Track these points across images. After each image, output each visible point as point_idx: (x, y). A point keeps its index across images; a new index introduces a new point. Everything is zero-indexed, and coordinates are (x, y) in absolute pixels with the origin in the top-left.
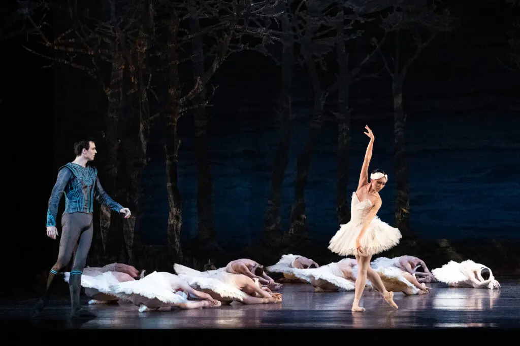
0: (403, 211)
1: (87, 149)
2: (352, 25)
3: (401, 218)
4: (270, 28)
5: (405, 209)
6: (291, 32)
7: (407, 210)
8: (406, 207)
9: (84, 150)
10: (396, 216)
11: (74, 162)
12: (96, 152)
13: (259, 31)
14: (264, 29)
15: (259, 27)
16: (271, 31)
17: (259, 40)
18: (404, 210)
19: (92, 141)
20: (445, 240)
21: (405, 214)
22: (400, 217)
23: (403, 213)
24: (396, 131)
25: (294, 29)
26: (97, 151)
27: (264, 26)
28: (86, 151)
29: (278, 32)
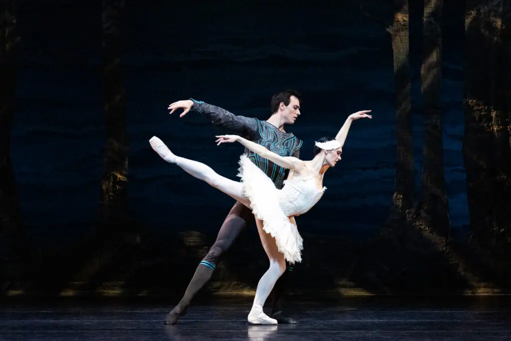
0: (116, 177)
1: (287, 104)
3: (113, 192)
5: (121, 174)
7: (126, 176)
8: (123, 171)
9: (281, 104)
10: (104, 188)
11: (267, 121)
12: (299, 113)
18: (119, 176)
19: (297, 96)
20: (196, 233)
21: (120, 182)
22: (110, 189)
23: (116, 182)
24: (105, 25)
26: (301, 112)
28: (285, 106)
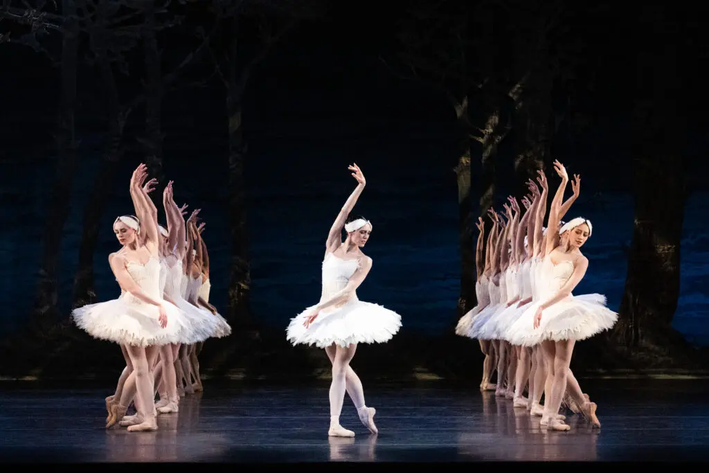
0: (240, 286)
2: (167, 8)
3: (238, 297)
4: (42, 11)
5: (244, 283)
6: (75, 17)
7: (247, 285)
8: (245, 281)
10: (231, 295)
13: (26, 14)
14: (35, 11)
15: (26, 8)
16: (45, 14)
17: (27, 28)
18: (242, 285)
21: (243, 290)
22: (236, 295)
23: (240, 290)
24: (231, 167)
25: (80, 12)
27: (34, 7)
29: (55, 17)
